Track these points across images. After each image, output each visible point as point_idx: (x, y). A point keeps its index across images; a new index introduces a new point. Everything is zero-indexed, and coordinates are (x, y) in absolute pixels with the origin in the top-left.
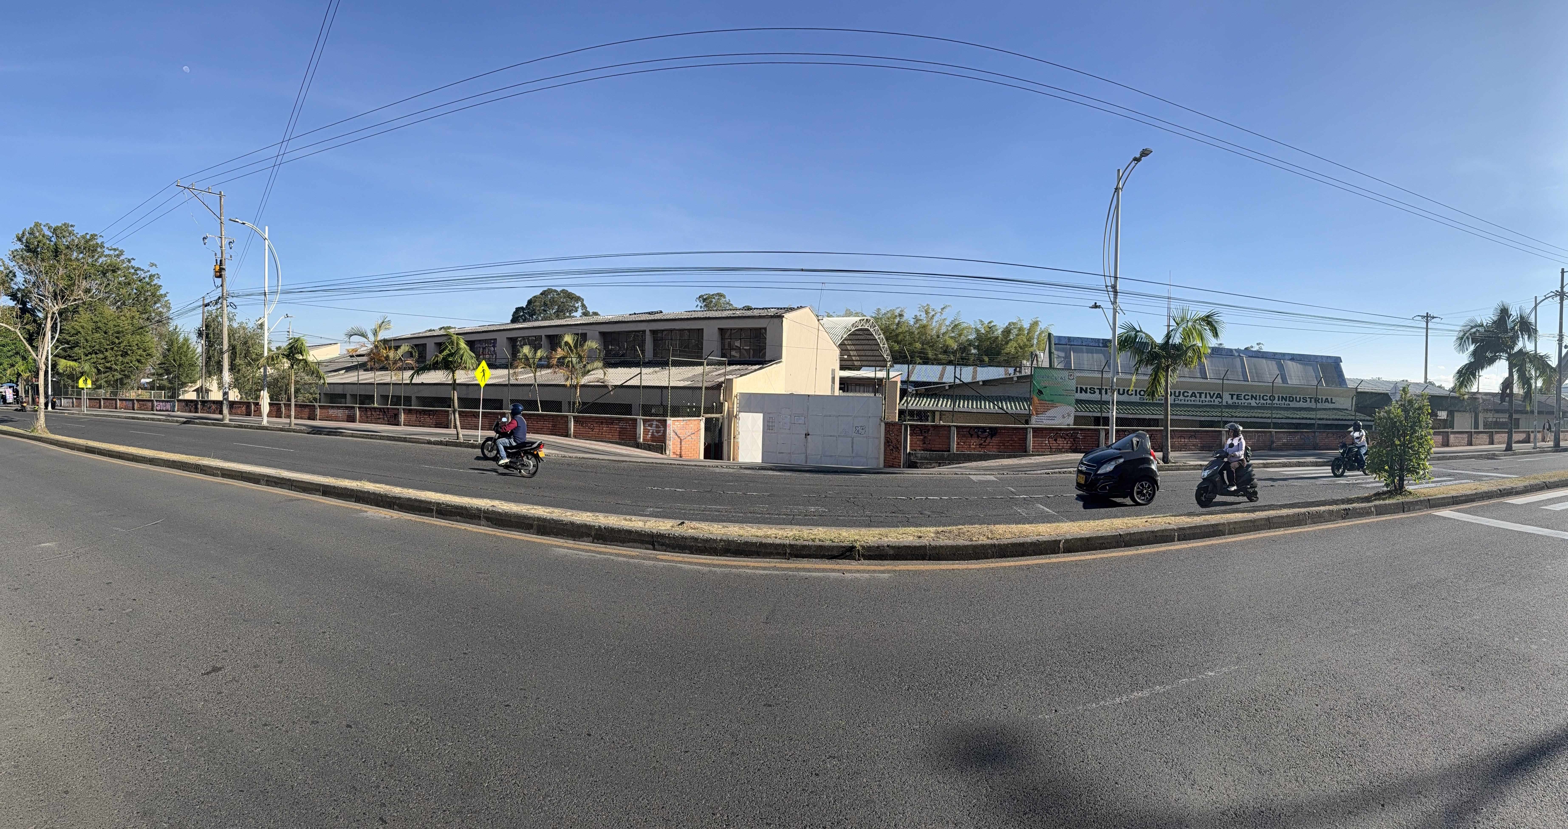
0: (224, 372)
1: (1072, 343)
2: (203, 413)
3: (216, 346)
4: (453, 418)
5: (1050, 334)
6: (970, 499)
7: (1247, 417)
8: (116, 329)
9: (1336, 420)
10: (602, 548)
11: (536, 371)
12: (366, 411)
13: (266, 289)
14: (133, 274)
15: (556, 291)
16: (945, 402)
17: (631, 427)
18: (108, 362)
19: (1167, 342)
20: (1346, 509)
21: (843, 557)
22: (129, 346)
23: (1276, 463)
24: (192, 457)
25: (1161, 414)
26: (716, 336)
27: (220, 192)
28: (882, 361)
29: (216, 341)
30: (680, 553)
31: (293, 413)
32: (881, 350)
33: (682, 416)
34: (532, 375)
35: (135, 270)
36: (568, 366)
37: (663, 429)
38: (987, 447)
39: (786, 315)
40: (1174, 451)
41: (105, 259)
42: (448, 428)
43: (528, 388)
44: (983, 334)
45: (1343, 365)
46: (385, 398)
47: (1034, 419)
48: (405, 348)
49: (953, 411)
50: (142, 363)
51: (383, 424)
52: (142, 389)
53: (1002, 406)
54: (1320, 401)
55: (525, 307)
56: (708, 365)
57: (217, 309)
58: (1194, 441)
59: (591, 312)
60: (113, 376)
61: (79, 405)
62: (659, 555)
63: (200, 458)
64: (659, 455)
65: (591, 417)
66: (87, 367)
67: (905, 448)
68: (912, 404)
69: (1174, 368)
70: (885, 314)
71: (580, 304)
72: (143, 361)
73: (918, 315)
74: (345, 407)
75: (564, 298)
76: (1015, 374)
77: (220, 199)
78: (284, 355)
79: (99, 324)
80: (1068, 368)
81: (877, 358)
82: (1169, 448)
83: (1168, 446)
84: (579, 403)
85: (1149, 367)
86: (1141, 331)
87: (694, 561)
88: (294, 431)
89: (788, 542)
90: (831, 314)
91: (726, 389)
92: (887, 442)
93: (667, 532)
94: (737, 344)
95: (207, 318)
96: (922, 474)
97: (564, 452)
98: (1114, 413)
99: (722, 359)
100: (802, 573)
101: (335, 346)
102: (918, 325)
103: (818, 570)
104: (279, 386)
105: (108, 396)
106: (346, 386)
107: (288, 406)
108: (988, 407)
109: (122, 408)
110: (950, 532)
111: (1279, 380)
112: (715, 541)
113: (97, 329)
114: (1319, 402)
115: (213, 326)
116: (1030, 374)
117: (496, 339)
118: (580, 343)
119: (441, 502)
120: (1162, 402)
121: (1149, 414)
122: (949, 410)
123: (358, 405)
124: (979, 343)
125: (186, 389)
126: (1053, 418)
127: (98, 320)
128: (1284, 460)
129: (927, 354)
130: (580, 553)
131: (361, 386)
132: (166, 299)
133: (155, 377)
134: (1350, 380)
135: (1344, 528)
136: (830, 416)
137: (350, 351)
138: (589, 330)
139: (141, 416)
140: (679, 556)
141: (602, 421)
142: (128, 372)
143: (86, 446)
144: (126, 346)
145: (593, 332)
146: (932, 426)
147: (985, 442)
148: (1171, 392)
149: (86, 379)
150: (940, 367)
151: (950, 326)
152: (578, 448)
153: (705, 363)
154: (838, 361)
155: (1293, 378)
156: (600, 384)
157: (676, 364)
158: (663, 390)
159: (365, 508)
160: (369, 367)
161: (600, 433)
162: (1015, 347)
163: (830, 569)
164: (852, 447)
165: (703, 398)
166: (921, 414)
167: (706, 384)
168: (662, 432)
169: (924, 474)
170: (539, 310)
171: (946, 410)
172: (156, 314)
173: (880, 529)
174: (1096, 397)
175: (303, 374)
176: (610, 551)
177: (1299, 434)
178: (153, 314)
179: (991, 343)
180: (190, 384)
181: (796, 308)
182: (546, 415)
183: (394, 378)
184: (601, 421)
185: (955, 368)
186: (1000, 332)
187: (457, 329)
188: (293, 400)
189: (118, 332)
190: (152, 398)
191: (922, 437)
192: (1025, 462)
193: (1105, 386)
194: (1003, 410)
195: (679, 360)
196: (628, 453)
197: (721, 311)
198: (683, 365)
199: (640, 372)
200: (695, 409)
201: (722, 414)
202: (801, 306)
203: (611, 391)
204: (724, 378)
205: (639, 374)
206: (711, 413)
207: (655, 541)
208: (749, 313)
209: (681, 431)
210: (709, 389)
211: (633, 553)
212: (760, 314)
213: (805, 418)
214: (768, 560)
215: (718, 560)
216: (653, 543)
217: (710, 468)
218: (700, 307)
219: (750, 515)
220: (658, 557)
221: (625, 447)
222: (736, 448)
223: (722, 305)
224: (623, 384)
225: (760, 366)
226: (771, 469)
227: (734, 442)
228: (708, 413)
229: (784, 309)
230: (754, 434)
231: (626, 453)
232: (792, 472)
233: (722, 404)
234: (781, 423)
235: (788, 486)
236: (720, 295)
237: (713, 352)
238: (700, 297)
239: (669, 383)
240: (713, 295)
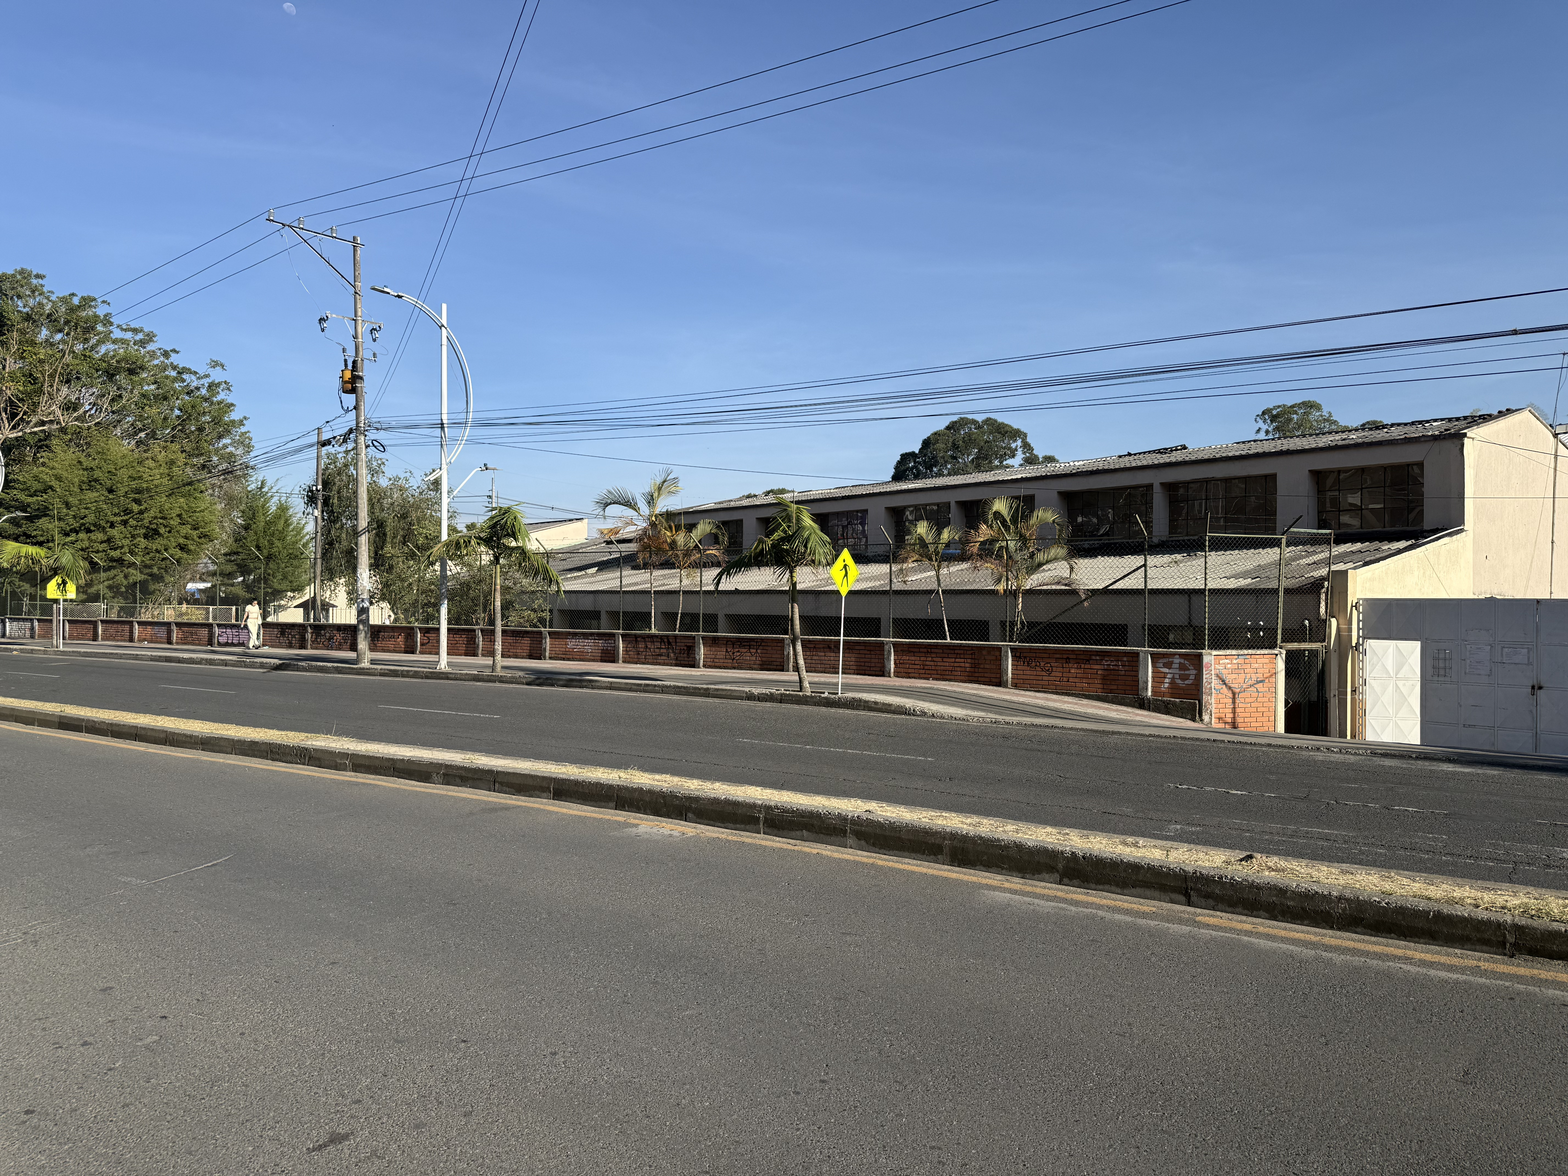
0: (359, 571)
2: (316, 648)
3: (344, 521)
4: (792, 652)
8: (134, 484)
10: (1078, 894)
11: (939, 567)
12: (636, 641)
13: (445, 417)
14: (175, 380)
15: (974, 422)
17: (1127, 668)
18: (115, 549)
22: (161, 518)
24: (291, 734)
26: (1305, 487)
27: (354, 238)
29: (345, 511)
30: (1246, 915)
31: (499, 647)
33: (1235, 647)
34: (933, 573)
35: (179, 373)
36: (999, 557)
37: (1194, 672)
39: (1470, 433)
41: (112, 347)
42: (783, 670)
43: (925, 598)
46: (669, 618)
48: (703, 528)
50: (189, 552)
51: (667, 665)
52: (188, 603)
55: (917, 452)
56: (1289, 545)
57: (347, 452)
59: (1040, 456)
60: (126, 577)
61: (47, 635)
62: (1200, 915)
63: (309, 735)
64: (1189, 724)
65: (1045, 650)
66: (66, 558)
71: (1019, 443)
72: (192, 548)
74: (599, 634)
75: (991, 433)
77: (355, 251)
78: (480, 538)
79: (97, 474)
84: (1022, 623)
87: (1280, 934)
88: (501, 680)
89: (1508, 918)
91: (1331, 593)
93: (1217, 871)
94: (1354, 499)
95: (327, 468)
97: (996, 713)
99: (1322, 531)
101: (579, 523)
104: (471, 596)
105: (114, 617)
106: (600, 596)
107: (489, 634)
109: (145, 640)
112: (1327, 898)
113: (92, 483)
115: (338, 483)
117: (866, 511)
118: (1023, 513)
119: (772, 804)
123: (621, 631)
125: (282, 602)
127: (93, 464)
130: (1036, 901)
131: (627, 596)
132: (243, 429)
133: (218, 580)
137: (605, 532)
138: (1039, 491)
139: (186, 655)
140: (1245, 922)
141: (1067, 657)
142: (159, 568)
143: (61, 717)
144: (156, 518)
145: (1048, 493)
149: (64, 583)
152: (1021, 707)
153: (1284, 541)
156: (1063, 587)
157: (1220, 545)
158: (1194, 598)
159: (635, 818)
160: (640, 561)
161: (1065, 679)
165: (1281, 610)
167: (1285, 583)
168: (1192, 677)
170: (943, 457)
172: (222, 457)
175: (517, 575)
176: (1097, 900)
178: (215, 459)
180: (289, 594)
181: (1495, 413)
182: (961, 645)
183: (685, 582)
184: (1065, 656)
187: (796, 494)
188: (499, 623)
189: (139, 491)
190: (211, 621)
195: (1222, 538)
196: (1122, 717)
197: (1314, 436)
198: (1233, 547)
199: (1143, 563)
200: (1264, 634)
201: (1324, 644)
202: (1508, 410)
203: (1085, 600)
204: (1327, 569)
205: (1141, 567)
206: (1300, 642)
207: (1191, 888)
208: (1380, 436)
209: (1234, 676)
210: (1293, 593)
211: (1146, 909)
212: (1406, 435)
213: (1528, 652)
214: (1458, 951)
215: (1336, 938)
216: (1187, 892)
217: (1304, 753)
218: (1267, 432)
219: (1402, 852)
220: (1198, 919)
221: (1114, 707)
222: (1359, 712)
223: (1315, 424)
224: (1110, 588)
225: (1409, 543)
226: (1449, 760)
227: (1353, 700)
228: (1292, 642)
229: (1465, 420)
230: (1400, 683)
231: (1118, 717)
232: (1502, 768)
233: (1323, 624)
234: (1468, 661)
235: (1495, 798)
236: (1310, 406)
237: (1301, 517)
238: (1264, 413)
239: (1207, 582)
240: (1293, 406)
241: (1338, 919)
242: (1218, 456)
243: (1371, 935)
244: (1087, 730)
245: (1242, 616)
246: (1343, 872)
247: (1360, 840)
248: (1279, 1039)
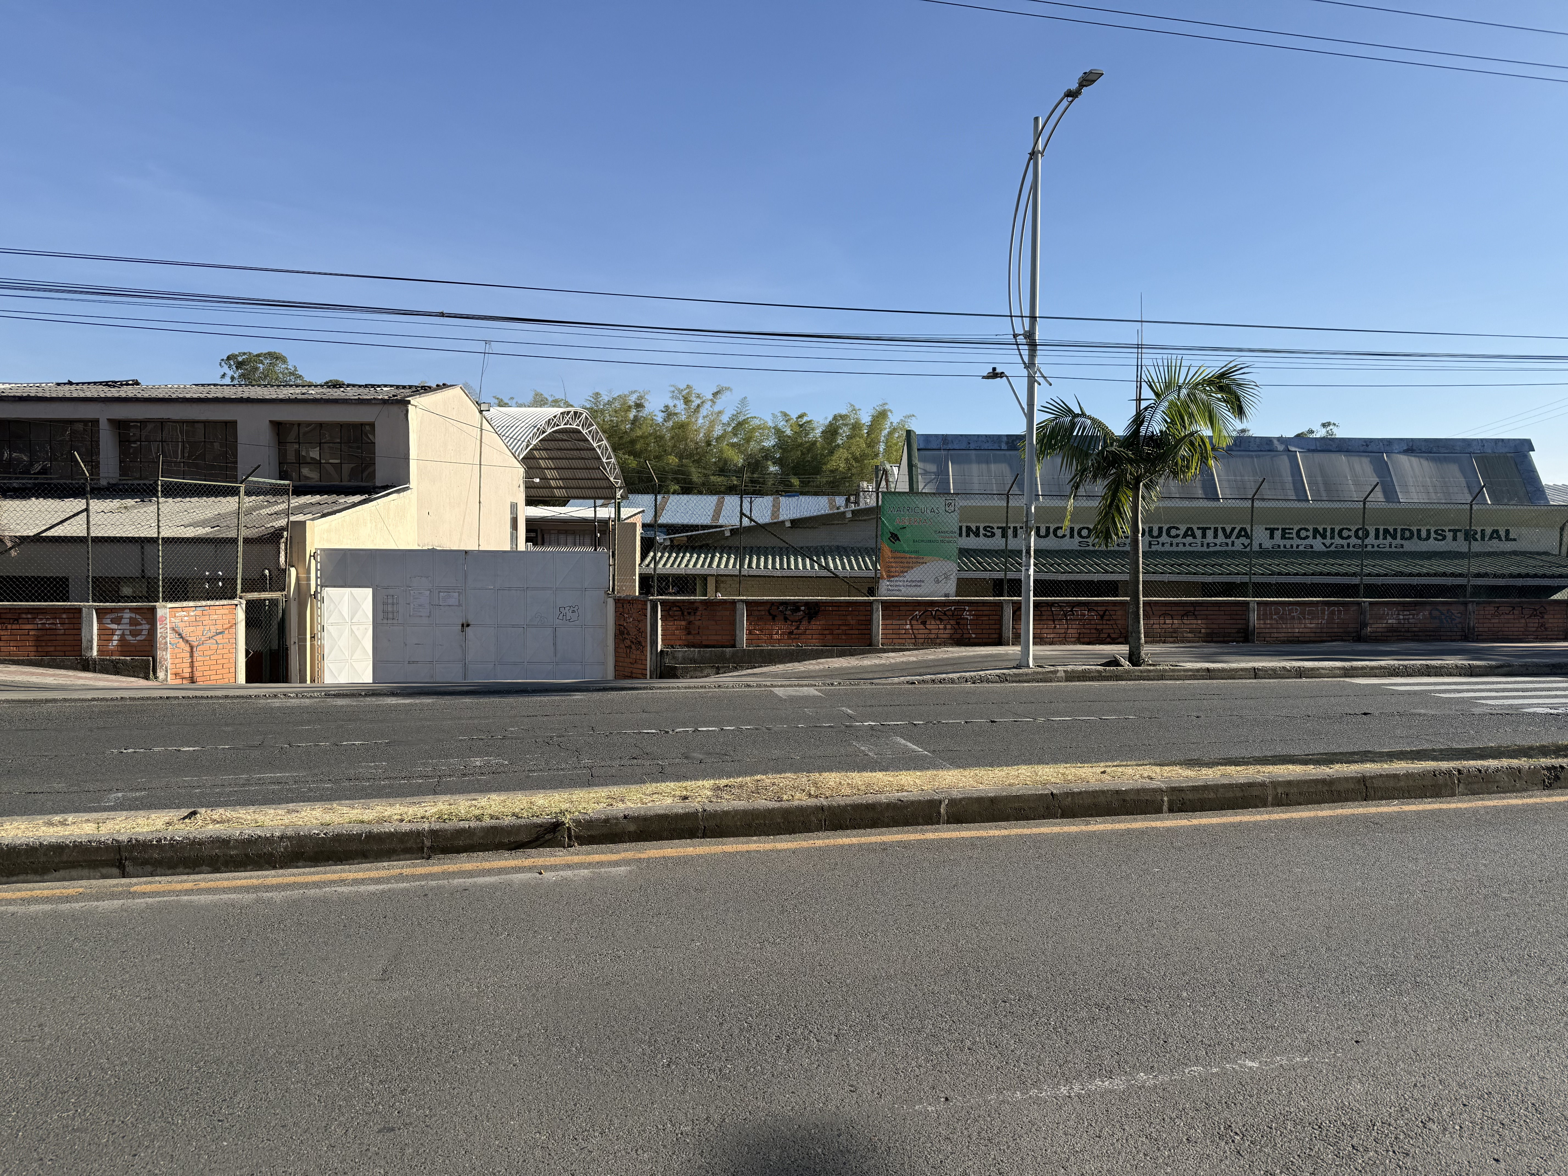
1: (950, 447)
5: (909, 432)
6: (775, 729)
7: (1305, 574)
9: (1519, 576)
16: (724, 559)
17: (66, 626)
19: (1137, 431)
20: (1554, 768)
21: (539, 843)
23: (1372, 668)
25: (1123, 572)
26: (266, 436)
28: (607, 488)
30: (188, 874)
32: (605, 469)
33: (194, 599)
37: (147, 627)
38: (803, 637)
39: (414, 400)
40: (1152, 642)
44: (789, 437)
45: (1535, 456)
47: (884, 585)
49: (740, 575)
53: (827, 563)
54: (1478, 536)
56: (248, 493)
58: (1198, 623)
62: (136, 884)
64: (141, 682)
67: (654, 642)
68: (665, 565)
69: (1151, 481)
70: (609, 403)
73: (671, 404)
76: (846, 506)
80: (943, 491)
81: (598, 483)
82: (1142, 636)
83: (1139, 632)
85: (1099, 481)
86: (1083, 415)
87: (221, 886)
89: (426, 826)
90: (506, 401)
91: (290, 543)
92: (621, 633)
93: (156, 835)
94: (315, 454)
96: (685, 688)
98: (1031, 572)
99: (279, 482)
100: (456, 881)
102: (670, 424)
103: (489, 872)
108: (801, 565)
110: (741, 786)
111: (1378, 495)
112: (269, 840)
114: (1476, 540)
116: (875, 504)
120: (1125, 549)
121: (1099, 572)
122: (732, 573)
124: (782, 453)
126: (918, 583)
128: (1392, 662)
129: (689, 474)
134: (1555, 488)
135: (1549, 807)
136: (510, 589)
140: (185, 881)
146: (702, 602)
147: (798, 628)
148: (1143, 529)
150: (713, 499)
151: (729, 424)
153: (243, 491)
154: (522, 488)
155: (1412, 489)
157: (177, 492)
158: (148, 547)
162: (847, 460)
163: (513, 868)
164: (555, 644)
165: (240, 560)
166: (685, 583)
167: (244, 533)
168: (145, 632)
169: (689, 688)
171: (727, 573)
173: (611, 788)
174: (997, 542)
177: (1428, 607)
179: (803, 454)
181: (434, 386)
185: (741, 498)
186: (818, 432)
191: (683, 623)
192: (869, 663)
193: (1013, 523)
194: (829, 570)
195: (181, 483)
196: (60, 682)
197: (275, 387)
198: (193, 494)
199: (84, 507)
200: (223, 584)
201: (284, 593)
202: (444, 384)
203: (11, 548)
204: (286, 520)
205: (82, 512)
206: (260, 591)
207: (126, 858)
208: (337, 394)
209: (192, 629)
210: (252, 543)
211: (71, 891)
212: (360, 396)
213: (459, 596)
214: (385, 864)
215: (278, 876)
216: (120, 863)
217: (262, 701)
218: (233, 378)
219: (347, 784)
220: (132, 889)
221: (51, 671)
222: (318, 656)
223: (281, 376)
224: (43, 535)
225: (363, 497)
226: (393, 694)
227: (312, 646)
228: (252, 591)
229: (410, 388)
230: (354, 628)
231: (55, 682)
232: (436, 697)
233: (283, 573)
234: (412, 606)
235: (428, 723)
236: (275, 357)
237: (259, 466)
238: (229, 358)
239: (161, 530)
240: (258, 355)
241: (280, 857)
242: (174, 396)
243: (311, 867)
244: (13, 701)
245: (199, 566)
246: (289, 812)
247: (309, 779)
248: (213, 991)
